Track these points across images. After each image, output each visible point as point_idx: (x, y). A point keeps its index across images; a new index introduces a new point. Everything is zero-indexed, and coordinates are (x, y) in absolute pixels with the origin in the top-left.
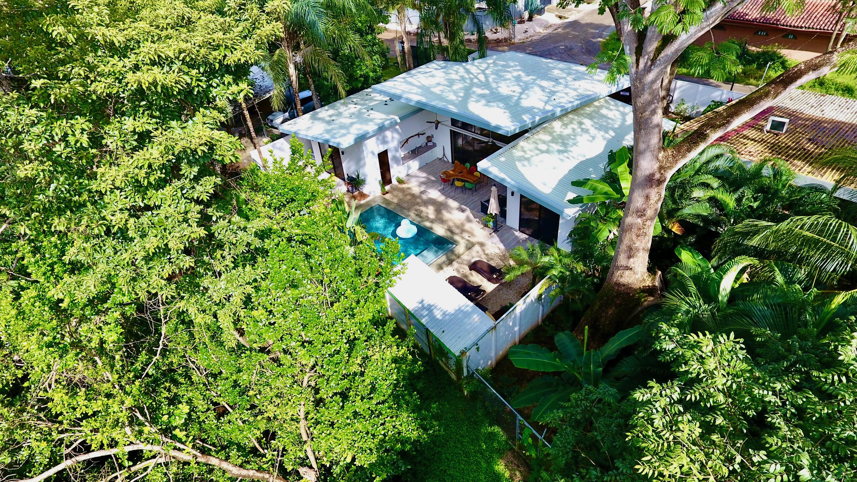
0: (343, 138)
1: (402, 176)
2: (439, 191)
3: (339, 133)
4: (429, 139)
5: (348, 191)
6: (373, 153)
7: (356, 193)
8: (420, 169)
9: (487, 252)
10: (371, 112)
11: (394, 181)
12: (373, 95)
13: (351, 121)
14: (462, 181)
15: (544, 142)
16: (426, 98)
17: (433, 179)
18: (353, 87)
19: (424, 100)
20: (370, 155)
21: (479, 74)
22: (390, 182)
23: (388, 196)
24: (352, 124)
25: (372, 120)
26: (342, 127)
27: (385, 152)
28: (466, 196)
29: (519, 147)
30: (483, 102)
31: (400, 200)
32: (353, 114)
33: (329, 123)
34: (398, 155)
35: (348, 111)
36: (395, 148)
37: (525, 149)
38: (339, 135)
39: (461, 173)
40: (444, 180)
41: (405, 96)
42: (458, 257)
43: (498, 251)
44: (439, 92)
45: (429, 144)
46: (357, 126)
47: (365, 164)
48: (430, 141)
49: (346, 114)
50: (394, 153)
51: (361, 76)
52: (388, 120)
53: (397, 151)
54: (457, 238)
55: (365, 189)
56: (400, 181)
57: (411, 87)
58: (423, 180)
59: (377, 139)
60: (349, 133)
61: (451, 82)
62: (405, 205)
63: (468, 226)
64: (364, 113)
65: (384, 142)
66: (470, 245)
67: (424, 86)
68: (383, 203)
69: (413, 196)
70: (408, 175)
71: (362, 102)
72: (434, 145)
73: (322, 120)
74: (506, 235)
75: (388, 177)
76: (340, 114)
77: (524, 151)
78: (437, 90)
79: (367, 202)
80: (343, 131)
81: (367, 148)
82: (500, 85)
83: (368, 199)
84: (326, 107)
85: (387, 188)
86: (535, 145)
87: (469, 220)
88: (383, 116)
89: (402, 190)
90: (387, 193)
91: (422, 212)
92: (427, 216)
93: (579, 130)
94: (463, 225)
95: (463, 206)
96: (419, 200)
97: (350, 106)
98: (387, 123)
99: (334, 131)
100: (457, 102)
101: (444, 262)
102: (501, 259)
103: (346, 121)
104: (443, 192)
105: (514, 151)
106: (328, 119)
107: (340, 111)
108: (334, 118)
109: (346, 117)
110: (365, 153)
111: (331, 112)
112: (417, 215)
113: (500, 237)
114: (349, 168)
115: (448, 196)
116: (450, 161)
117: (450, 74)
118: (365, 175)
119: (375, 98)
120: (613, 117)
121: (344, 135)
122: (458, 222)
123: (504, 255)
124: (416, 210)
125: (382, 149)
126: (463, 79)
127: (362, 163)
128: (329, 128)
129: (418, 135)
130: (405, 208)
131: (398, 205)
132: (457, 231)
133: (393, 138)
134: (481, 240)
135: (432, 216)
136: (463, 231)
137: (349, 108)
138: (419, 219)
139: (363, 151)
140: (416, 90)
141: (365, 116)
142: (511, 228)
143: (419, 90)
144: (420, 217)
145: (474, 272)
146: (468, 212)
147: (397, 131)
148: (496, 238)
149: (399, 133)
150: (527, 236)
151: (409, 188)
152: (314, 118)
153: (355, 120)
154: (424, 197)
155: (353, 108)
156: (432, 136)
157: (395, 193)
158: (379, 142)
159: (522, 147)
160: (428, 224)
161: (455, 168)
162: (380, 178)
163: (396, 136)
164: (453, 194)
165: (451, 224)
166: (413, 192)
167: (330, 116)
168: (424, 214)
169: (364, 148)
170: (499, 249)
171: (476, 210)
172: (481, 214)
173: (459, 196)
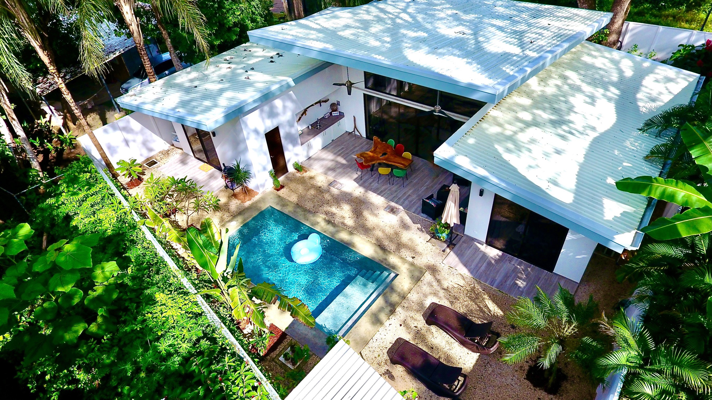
0: (208, 115)
1: (301, 159)
2: (355, 180)
3: (200, 105)
4: (334, 107)
5: (227, 187)
6: (256, 132)
7: (238, 190)
8: (325, 148)
9: (445, 285)
10: (250, 72)
11: (291, 168)
12: (253, 50)
13: (220, 86)
14: (387, 166)
15: (524, 108)
16: (335, 45)
17: (344, 162)
18: (225, 41)
19: (330, 47)
20: (253, 136)
21: (399, 13)
22: (284, 170)
23: (282, 192)
24: (221, 91)
25: (251, 85)
26: (207, 96)
27: (276, 131)
28: (394, 188)
29: (489, 118)
30: (425, 49)
31: (301, 197)
32: (224, 76)
33: (188, 90)
34: (293, 131)
35: (217, 73)
36: (288, 122)
37: (501, 121)
38: (200, 108)
39: (384, 154)
40: (361, 166)
41: (299, 43)
42: (404, 297)
43: (462, 283)
44: (352, 37)
45: (334, 114)
46: (229, 94)
47: (246, 149)
48: (336, 111)
49: (214, 77)
50: (287, 129)
51: (235, 24)
52: (276, 83)
53: (291, 125)
54: (393, 259)
55: (251, 184)
56: (299, 168)
57: (307, 31)
58: (330, 164)
59: (262, 111)
60: (216, 106)
61: (366, 25)
62: (309, 205)
63: (406, 236)
64: (240, 75)
65: (272, 114)
66: (417, 274)
67: (327, 29)
68: (277, 204)
69: (319, 190)
70: (309, 158)
71: (237, 60)
72: (342, 115)
73: (180, 87)
74: (469, 253)
75: (281, 163)
76: (205, 78)
77: (500, 125)
78: (347, 33)
79: (252, 204)
80: (207, 103)
81: (246, 125)
82: (437, 26)
83: (256, 198)
84: (189, 69)
85: (281, 179)
86: (513, 114)
87: (405, 226)
88: (267, 78)
89: (302, 181)
90: (282, 187)
91: (333, 214)
92: (343, 224)
93: (566, 88)
94: (397, 234)
95: (393, 204)
96: (327, 196)
97: (221, 65)
98: (274, 88)
99: (194, 104)
100: (384, 49)
101: (381, 310)
102: (470, 298)
103: (213, 87)
104: (360, 181)
105: (484, 125)
106: (187, 84)
107: (206, 72)
108: (196, 83)
109: (213, 82)
110: (245, 133)
111: (194, 75)
112: (329, 222)
113: (460, 255)
114: (224, 154)
115: (368, 188)
116: (364, 135)
117: (359, 14)
118: (248, 165)
119: (256, 54)
120: (602, 66)
121: (208, 109)
122: (389, 231)
123: (473, 289)
124: (327, 213)
125: (270, 125)
126: (380, 20)
127: (242, 147)
128: (187, 98)
129: (319, 102)
130: (309, 211)
131: (298, 205)
132: (392, 247)
133: (284, 107)
134: (432, 261)
135: (350, 222)
136: (400, 246)
137: (221, 68)
138: (330, 228)
139: (242, 130)
140: (314, 35)
141: (243, 78)
142: (473, 240)
143: (321, 35)
144: (334, 225)
145: (433, 328)
146: (403, 215)
147: (290, 98)
148: (452, 258)
149: (293, 101)
150: (500, 253)
151: (311, 178)
152: (169, 86)
153: (227, 85)
154: (334, 191)
155: (224, 69)
156: (338, 104)
157: (293, 185)
158: (265, 115)
159: (495, 118)
160: (344, 236)
161: (376, 148)
162: (270, 167)
163: (289, 104)
164: (375, 185)
165: (379, 234)
166: (319, 184)
167: (191, 81)
168: (337, 220)
169: (243, 126)
170: (463, 278)
171: (413, 210)
172: (423, 217)
173: (383, 188)
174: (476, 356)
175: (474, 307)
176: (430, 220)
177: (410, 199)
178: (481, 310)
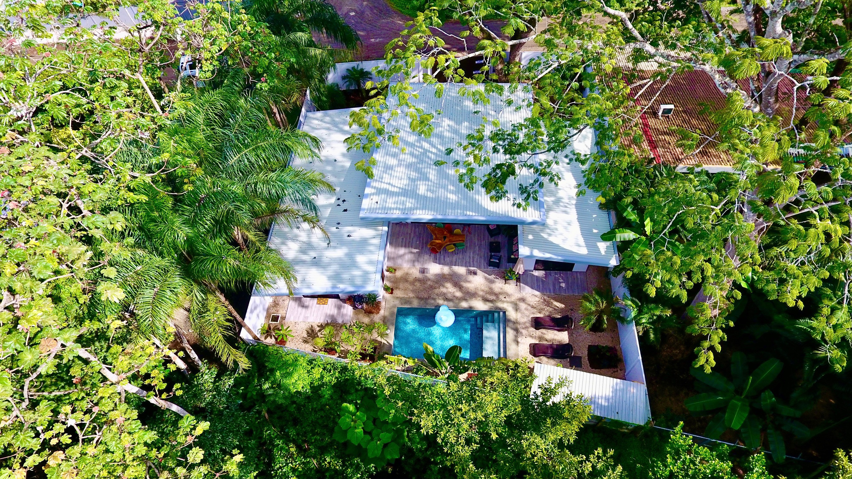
2: (434, 262)
5: (355, 308)
7: (365, 307)
9: (532, 304)
13: (340, 251)
17: (416, 251)
23: (398, 294)
24: (349, 256)
28: (461, 256)
31: (415, 291)
33: (316, 263)
35: (315, 237)
39: (445, 237)
42: (517, 322)
43: (537, 299)
46: (361, 258)
49: (318, 241)
54: (500, 305)
57: (396, 198)
58: (410, 257)
62: (424, 294)
63: (495, 287)
64: (339, 233)
66: (516, 306)
68: (401, 303)
69: (420, 280)
73: (302, 262)
74: (529, 280)
76: (310, 245)
83: (383, 306)
88: (369, 231)
89: (403, 279)
90: (392, 289)
91: (445, 293)
92: (456, 297)
94: (489, 288)
95: (470, 268)
96: (430, 283)
102: (546, 305)
103: (336, 254)
104: (437, 261)
107: (302, 239)
108: (312, 254)
109: (326, 248)
111: (293, 244)
113: (527, 284)
115: (451, 264)
122: (484, 288)
123: (544, 300)
131: (416, 298)
132: (494, 298)
136: (497, 295)
137: (310, 231)
140: (407, 201)
142: (526, 271)
143: (411, 200)
144: (452, 300)
145: (542, 330)
146: (481, 273)
150: (544, 272)
151: (407, 274)
153: (345, 249)
154: (430, 276)
157: (401, 286)
160: (463, 305)
164: (448, 259)
165: (481, 293)
166: (416, 276)
168: (451, 296)
170: (536, 296)
171: (482, 266)
172: (491, 268)
173: (454, 259)
174: (566, 333)
175: (551, 309)
176: (496, 269)
177: (475, 260)
178: (555, 309)
